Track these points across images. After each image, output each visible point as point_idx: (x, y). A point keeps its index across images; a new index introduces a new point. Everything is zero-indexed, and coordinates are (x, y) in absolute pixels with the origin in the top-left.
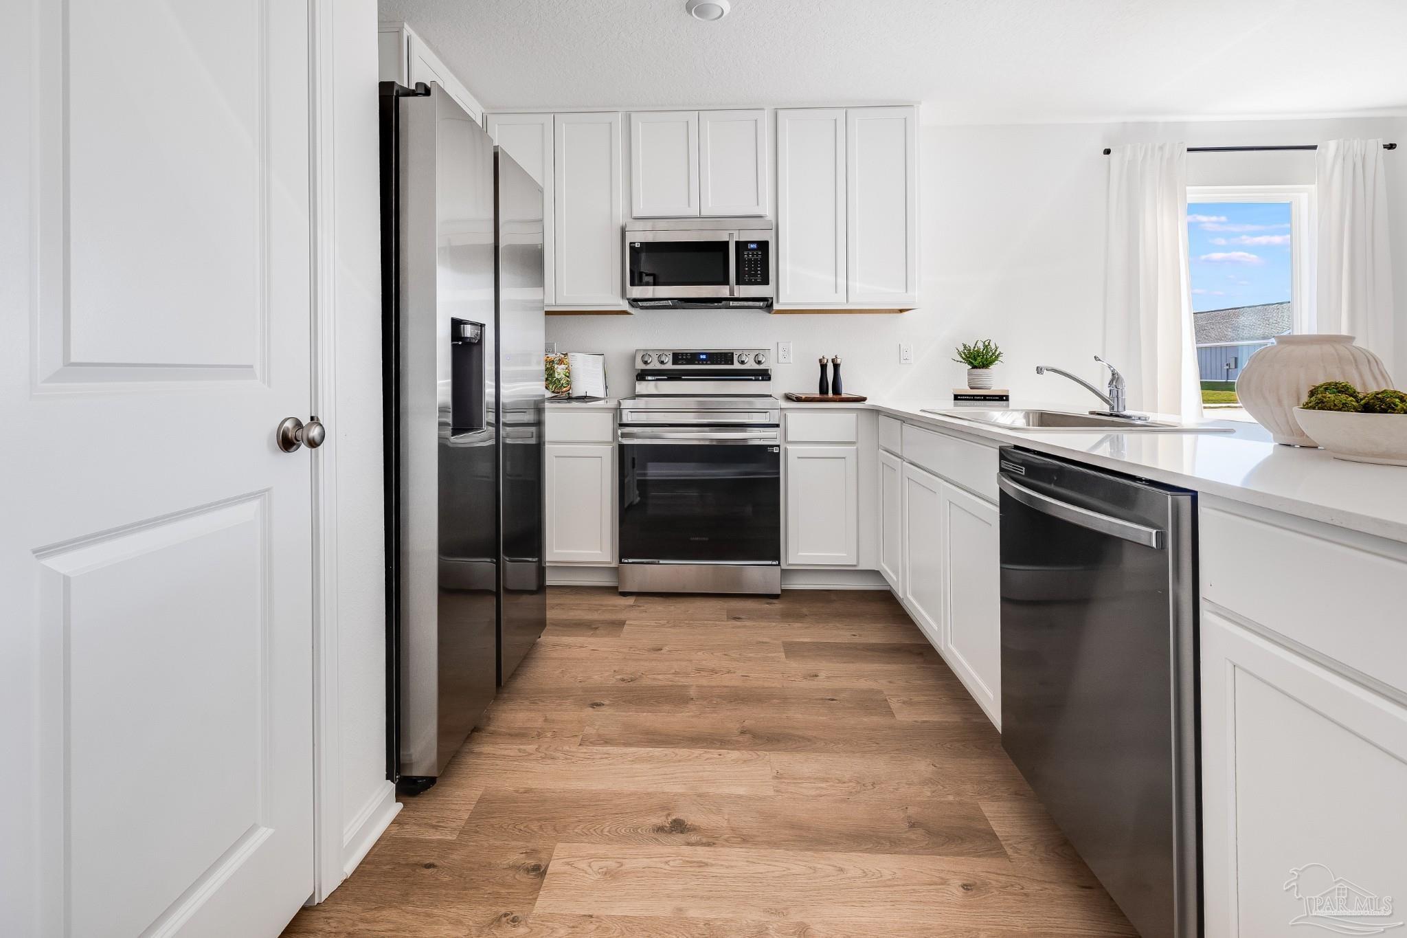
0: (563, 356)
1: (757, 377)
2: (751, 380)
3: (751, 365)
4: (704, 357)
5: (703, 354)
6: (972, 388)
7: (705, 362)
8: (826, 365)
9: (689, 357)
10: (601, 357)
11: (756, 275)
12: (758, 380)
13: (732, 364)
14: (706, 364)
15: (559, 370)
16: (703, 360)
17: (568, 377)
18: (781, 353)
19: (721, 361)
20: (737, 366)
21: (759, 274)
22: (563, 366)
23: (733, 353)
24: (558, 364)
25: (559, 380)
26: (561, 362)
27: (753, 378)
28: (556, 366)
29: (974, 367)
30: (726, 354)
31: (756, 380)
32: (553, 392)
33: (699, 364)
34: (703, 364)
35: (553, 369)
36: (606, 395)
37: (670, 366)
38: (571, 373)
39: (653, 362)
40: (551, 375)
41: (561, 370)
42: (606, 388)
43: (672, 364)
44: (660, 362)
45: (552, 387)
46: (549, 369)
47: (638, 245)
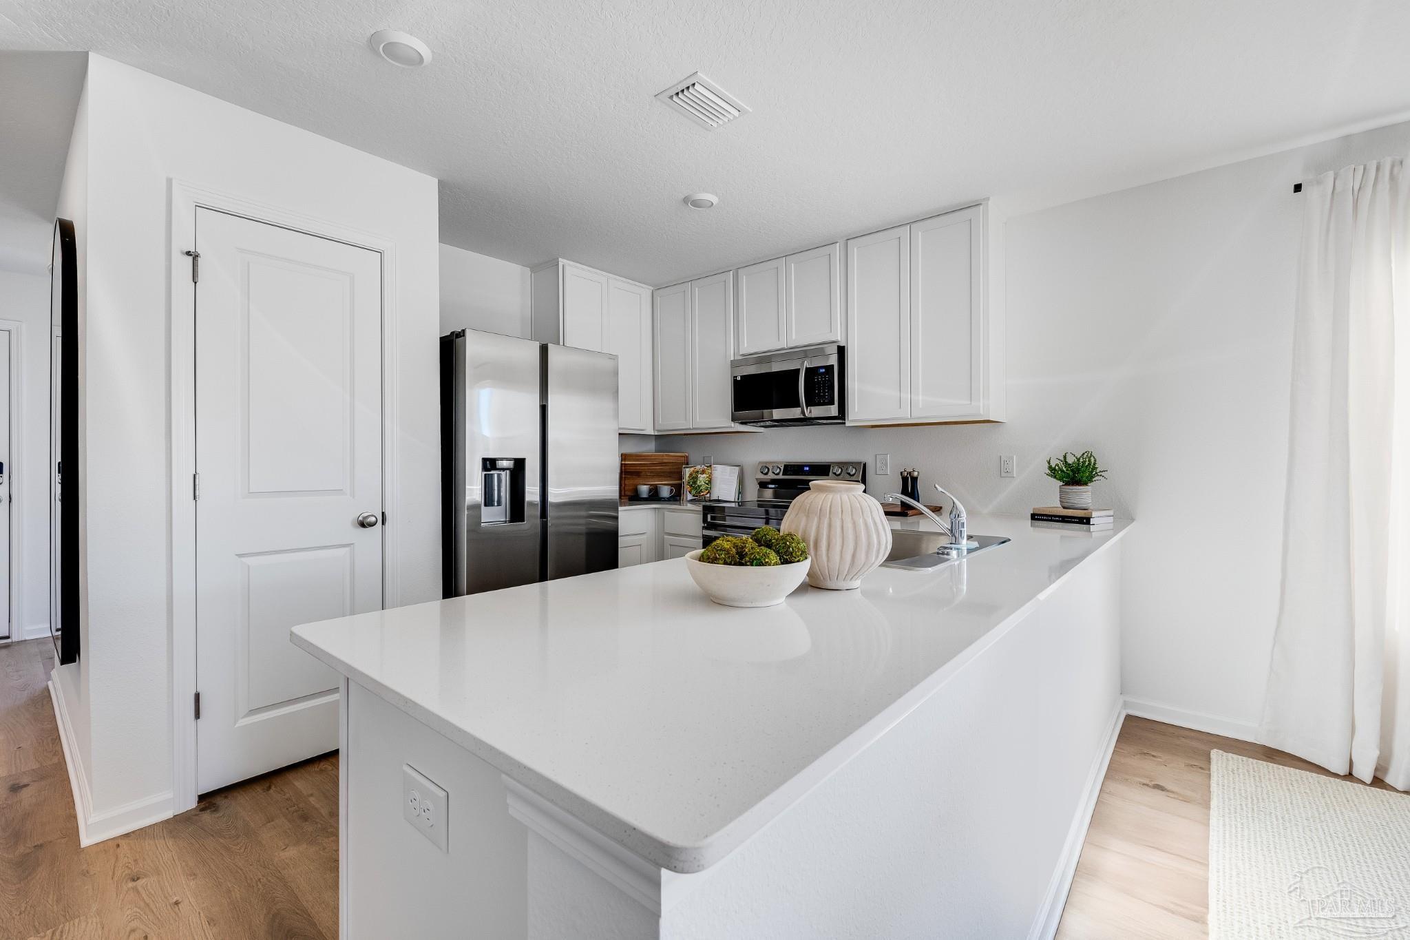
0: (705, 467)
3: (844, 477)
4: (807, 469)
5: (806, 466)
6: (1064, 508)
7: (807, 474)
9: (796, 468)
10: (737, 468)
15: (701, 479)
16: (806, 471)
17: (707, 484)
18: (879, 464)
21: (826, 396)
22: (704, 475)
23: (830, 465)
24: (700, 473)
25: (699, 486)
26: (703, 472)
28: (699, 475)
29: (1067, 484)
32: (694, 496)
33: (802, 475)
34: (805, 475)
35: (697, 478)
36: (738, 499)
37: (781, 477)
38: (710, 482)
39: (770, 473)
40: (695, 483)
41: (702, 479)
42: (739, 493)
43: (783, 475)
44: (773, 473)
45: (694, 492)
46: (694, 478)
47: (739, 378)
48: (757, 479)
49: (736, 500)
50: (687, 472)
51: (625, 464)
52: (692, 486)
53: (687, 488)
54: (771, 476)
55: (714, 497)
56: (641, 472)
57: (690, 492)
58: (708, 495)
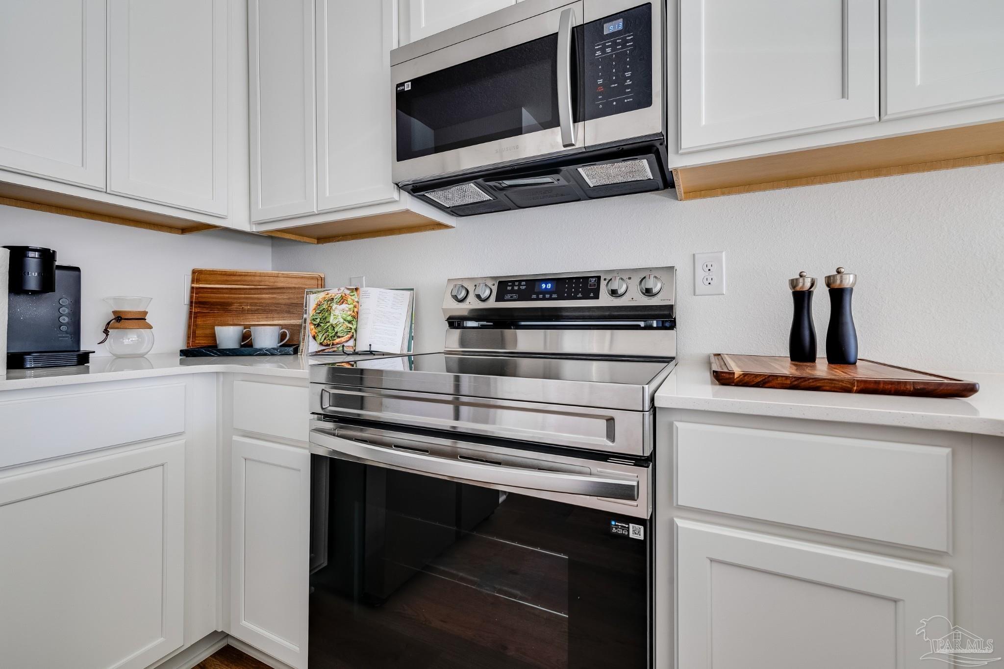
0: (348, 292)
1: (649, 322)
2: (637, 327)
3: (634, 298)
4: (548, 286)
5: (546, 281)
7: (547, 296)
8: (809, 293)
9: (524, 287)
10: (409, 292)
11: (622, 89)
12: (649, 328)
13: (596, 297)
14: (551, 299)
15: (337, 312)
16: (546, 291)
17: (350, 322)
18: (701, 274)
19: (577, 292)
20: (605, 300)
21: (628, 86)
22: (344, 306)
23: (599, 278)
24: (337, 303)
25: (334, 327)
26: (343, 300)
27: (642, 324)
28: (334, 306)
30: (586, 279)
31: (645, 328)
32: (321, 344)
33: (537, 299)
34: (544, 299)
35: (329, 311)
36: (409, 350)
37: (492, 304)
38: (356, 317)
39: (471, 298)
40: (325, 320)
41: (339, 314)
42: (411, 338)
43: (497, 300)
44: (478, 297)
45: (320, 337)
46: (324, 311)
47: (408, 87)
48: (444, 311)
49: (405, 352)
50: (313, 300)
51: (197, 288)
52: (318, 325)
53: (310, 329)
54: (472, 304)
55: (362, 347)
56: (230, 304)
57: (314, 338)
58: (351, 343)
